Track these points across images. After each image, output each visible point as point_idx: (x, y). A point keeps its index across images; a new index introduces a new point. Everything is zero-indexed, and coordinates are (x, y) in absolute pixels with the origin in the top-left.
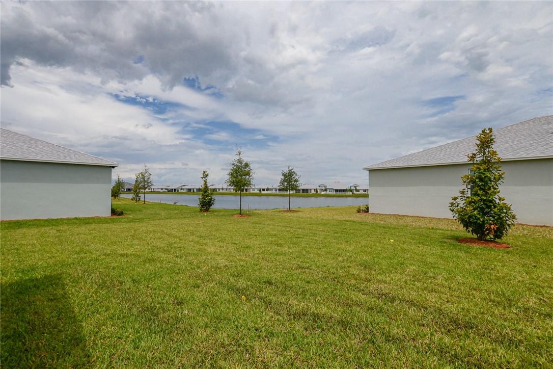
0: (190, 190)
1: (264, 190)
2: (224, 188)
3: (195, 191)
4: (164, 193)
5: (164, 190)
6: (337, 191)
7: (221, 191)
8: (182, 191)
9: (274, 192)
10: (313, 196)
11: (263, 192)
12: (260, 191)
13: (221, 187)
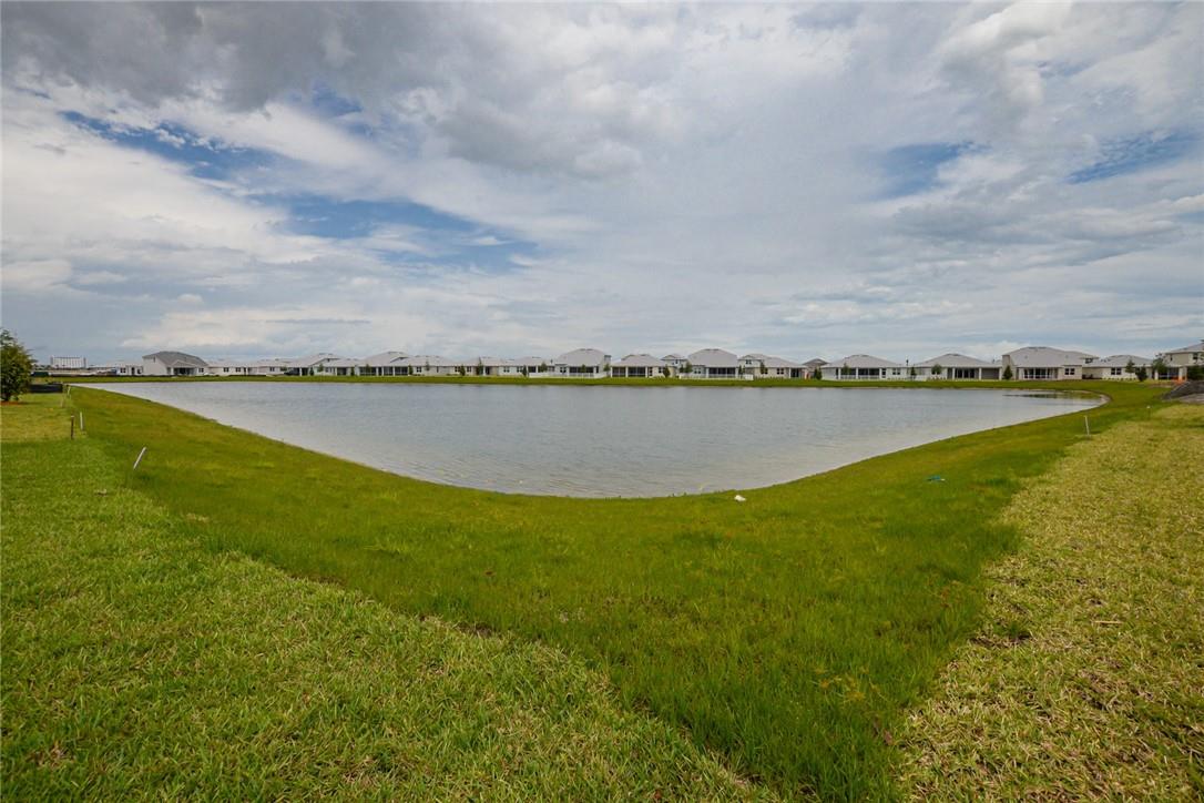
0: (344, 370)
1: (532, 369)
2: (431, 364)
3: (357, 372)
4: (275, 379)
5: (277, 372)
6: (713, 371)
8: (324, 373)
9: (557, 374)
10: (657, 383)
11: (532, 375)
12: (524, 372)
13: (424, 364)
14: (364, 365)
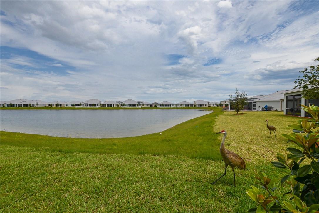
1: (76, 105)
2: (38, 103)
3: (6, 106)
6: (130, 105)
7: (35, 106)
9: (85, 106)
10: (116, 109)
11: (76, 107)
12: (74, 106)
13: (36, 103)
14: (9, 103)
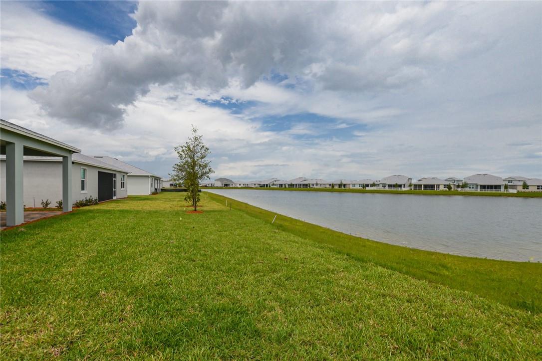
0: (281, 185)
1: (367, 185)
2: (318, 183)
3: (287, 186)
4: (256, 188)
5: (257, 186)
6: (483, 187)
7: (315, 186)
8: (274, 186)
9: (381, 188)
10: (443, 194)
11: (367, 188)
12: (363, 186)
13: (315, 183)
14: (290, 183)
